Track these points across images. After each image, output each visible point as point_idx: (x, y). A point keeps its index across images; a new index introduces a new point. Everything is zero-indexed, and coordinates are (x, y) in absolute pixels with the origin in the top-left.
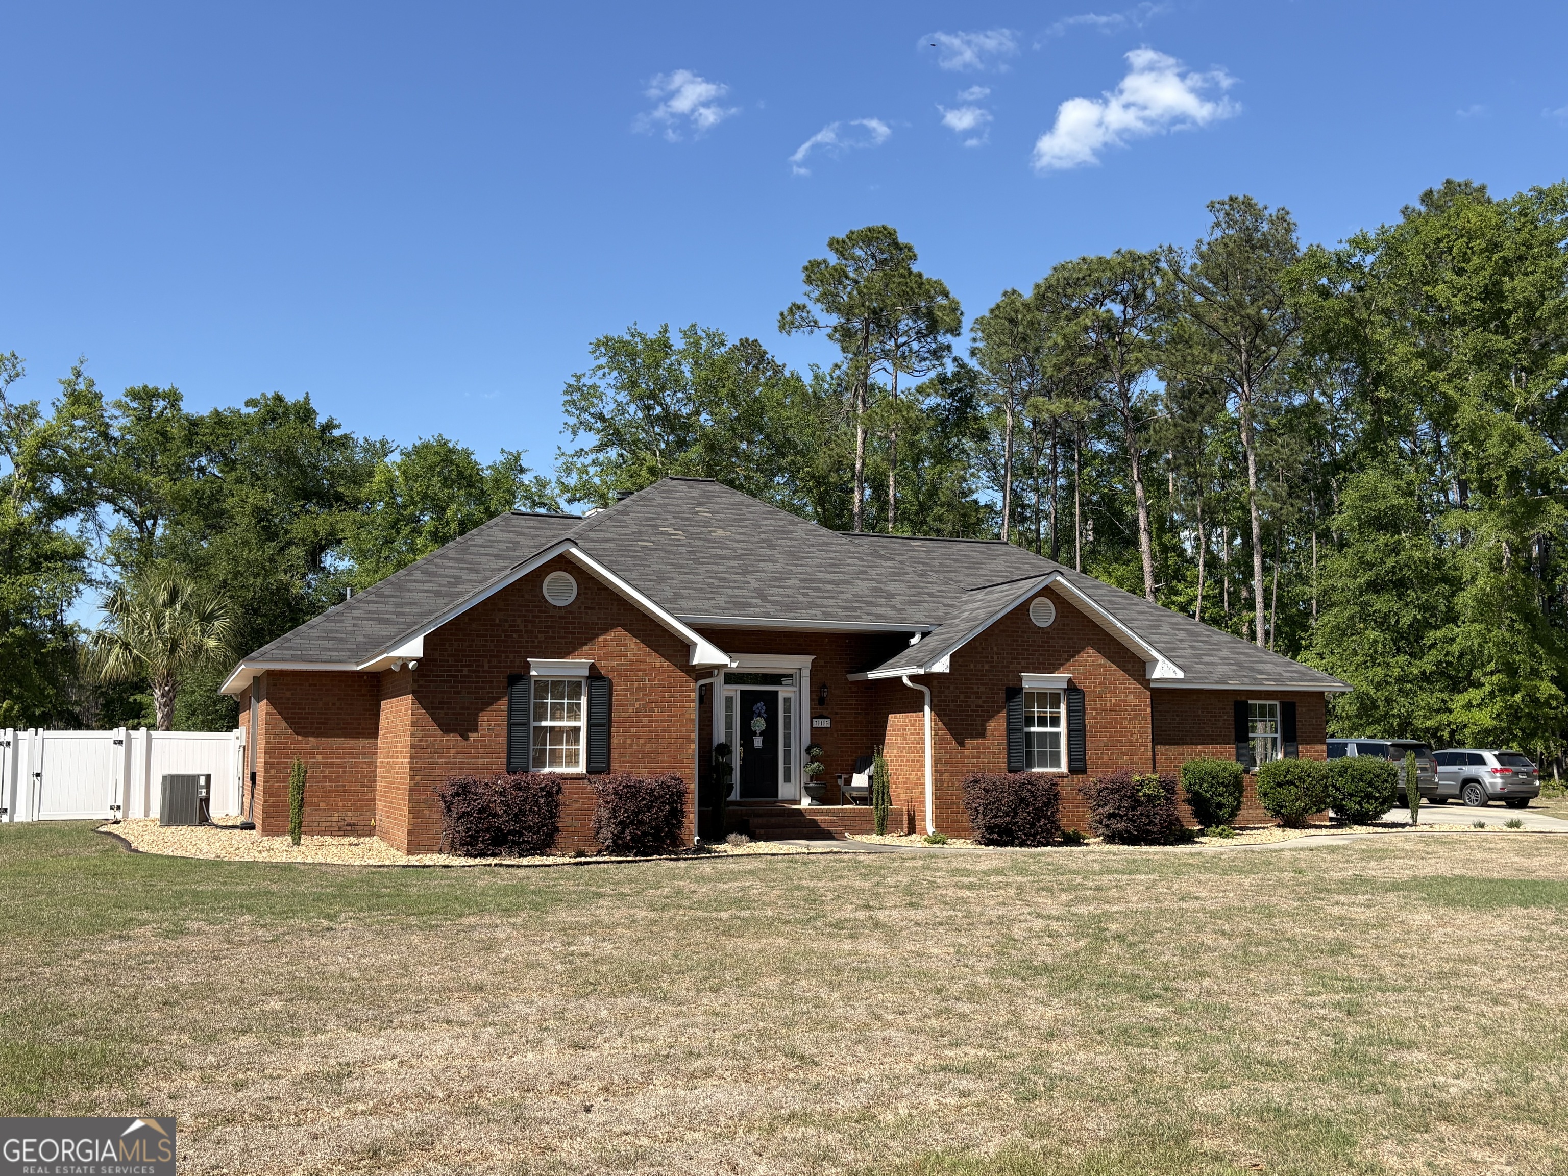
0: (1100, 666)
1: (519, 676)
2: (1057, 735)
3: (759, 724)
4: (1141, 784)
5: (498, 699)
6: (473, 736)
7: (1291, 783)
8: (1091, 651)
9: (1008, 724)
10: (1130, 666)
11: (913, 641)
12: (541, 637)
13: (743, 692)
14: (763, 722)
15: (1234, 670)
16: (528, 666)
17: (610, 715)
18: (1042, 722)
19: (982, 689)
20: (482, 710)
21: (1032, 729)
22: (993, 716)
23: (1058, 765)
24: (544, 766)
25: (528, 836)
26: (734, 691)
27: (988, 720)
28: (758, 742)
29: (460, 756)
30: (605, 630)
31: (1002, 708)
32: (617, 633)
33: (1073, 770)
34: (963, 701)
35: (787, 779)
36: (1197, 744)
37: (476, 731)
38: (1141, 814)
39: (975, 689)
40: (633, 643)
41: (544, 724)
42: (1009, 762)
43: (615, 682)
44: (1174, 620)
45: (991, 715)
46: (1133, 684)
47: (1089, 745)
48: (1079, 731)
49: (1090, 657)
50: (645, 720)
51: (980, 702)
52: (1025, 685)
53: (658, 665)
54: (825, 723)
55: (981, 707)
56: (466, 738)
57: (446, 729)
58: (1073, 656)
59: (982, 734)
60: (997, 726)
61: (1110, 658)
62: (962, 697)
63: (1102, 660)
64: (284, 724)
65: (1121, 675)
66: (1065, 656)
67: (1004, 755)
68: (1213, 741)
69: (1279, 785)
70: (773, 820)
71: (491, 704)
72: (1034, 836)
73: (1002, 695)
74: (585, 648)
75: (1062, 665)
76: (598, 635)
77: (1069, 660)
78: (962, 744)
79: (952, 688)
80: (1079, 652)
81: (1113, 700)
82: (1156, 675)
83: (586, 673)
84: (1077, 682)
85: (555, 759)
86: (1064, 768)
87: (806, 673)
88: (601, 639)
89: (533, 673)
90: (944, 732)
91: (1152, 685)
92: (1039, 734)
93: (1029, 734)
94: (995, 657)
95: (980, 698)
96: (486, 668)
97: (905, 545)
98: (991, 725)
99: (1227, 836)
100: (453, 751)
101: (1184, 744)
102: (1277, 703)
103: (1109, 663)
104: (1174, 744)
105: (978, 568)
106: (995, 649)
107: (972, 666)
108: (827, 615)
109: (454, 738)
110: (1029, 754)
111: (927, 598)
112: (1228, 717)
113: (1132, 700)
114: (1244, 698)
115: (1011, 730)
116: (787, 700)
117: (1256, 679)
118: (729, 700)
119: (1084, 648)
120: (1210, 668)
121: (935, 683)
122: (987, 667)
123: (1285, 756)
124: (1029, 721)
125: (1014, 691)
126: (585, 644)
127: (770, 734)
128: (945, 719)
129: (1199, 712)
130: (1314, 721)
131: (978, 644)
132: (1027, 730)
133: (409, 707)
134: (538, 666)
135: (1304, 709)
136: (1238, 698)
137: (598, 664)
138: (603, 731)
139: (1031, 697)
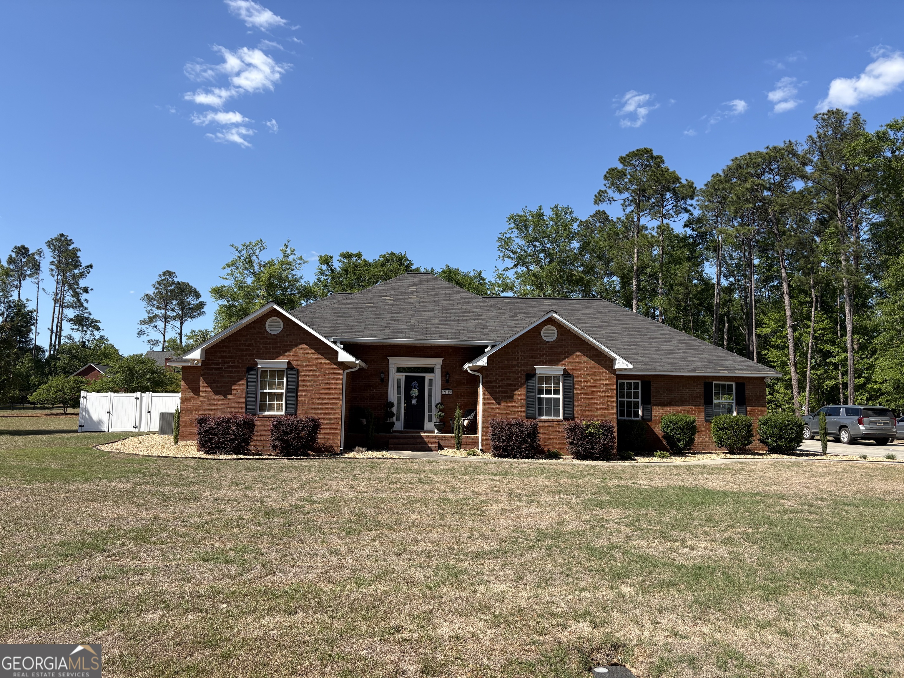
0: (584, 362)
1: (252, 367)
2: (559, 399)
3: (415, 392)
4: (588, 426)
5: (242, 379)
6: (229, 396)
7: (726, 428)
8: (578, 354)
9: (527, 393)
10: (603, 362)
11: (486, 350)
12: (264, 349)
13: (406, 377)
14: (417, 391)
15: (705, 365)
16: (256, 363)
17: (297, 387)
18: (549, 392)
19: (512, 374)
20: (234, 384)
21: (542, 396)
22: (518, 389)
23: (559, 415)
24: (265, 411)
25: (229, 445)
26: (402, 376)
27: (514, 391)
28: (414, 402)
29: (223, 406)
30: (297, 345)
31: (523, 385)
32: (303, 347)
33: (565, 418)
34: (500, 381)
35: (430, 420)
37: (231, 394)
38: (587, 443)
39: (508, 375)
40: (311, 351)
41: (265, 391)
42: (527, 413)
43: (300, 371)
44: (682, 338)
45: (516, 388)
46: (605, 372)
47: (576, 405)
48: (570, 397)
49: (578, 357)
50: (316, 390)
51: (510, 381)
52: (537, 372)
53: (323, 362)
54: (449, 392)
55: (511, 384)
56: (226, 397)
57: (217, 393)
58: (568, 357)
59: (511, 398)
60: (520, 394)
61: (590, 358)
62: (500, 379)
63: (585, 358)
64: (189, 390)
65: (597, 367)
66: (563, 356)
67: (524, 409)
68: (689, 404)
69: (721, 429)
70: (402, 440)
71: (238, 381)
72: (521, 453)
73: (524, 378)
74: (286, 354)
75: (561, 361)
76: (293, 348)
77: (564, 359)
78: (499, 403)
79: (494, 374)
80: (571, 355)
81: (592, 381)
82: (616, 367)
83: (285, 366)
84: (569, 370)
85: (271, 408)
86: (561, 417)
87: (439, 367)
88: (294, 350)
89: (259, 366)
90: (489, 397)
91: (617, 373)
92: (546, 398)
93: (540, 399)
94: (520, 358)
95: (510, 379)
96: (236, 364)
97: (540, 302)
98: (517, 393)
99: (663, 457)
100: (219, 403)
102: (734, 383)
103: (590, 360)
105: (575, 313)
106: (520, 353)
107: (506, 362)
108: (441, 337)
109: (220, 397)
110: (540, 409)
111: (506, 328)
112: (700, 390)
113: (604, 381)
114: (710, 381)
115: (529, 397)
116: (431, 381)
117: (715, 369)
118: (399, 381)
119: (574, 353)
120: (689, 364)
121: (484, 371)
122: (515, 363)
123: (738, 413)
124: (541, 392)
125: (531, 375)
126: (286, 352)
127: (421, 398)
128: (490, 390)
129: (681, 388)
130: (758, 393)
131: (510, 351)
132: (539, 396)
133: (201, 382)
134: (261, 363)
135: (751, 387)
136: (707, 381)
137: (292, 362)
138: (294, 394)
139: (542, 379)
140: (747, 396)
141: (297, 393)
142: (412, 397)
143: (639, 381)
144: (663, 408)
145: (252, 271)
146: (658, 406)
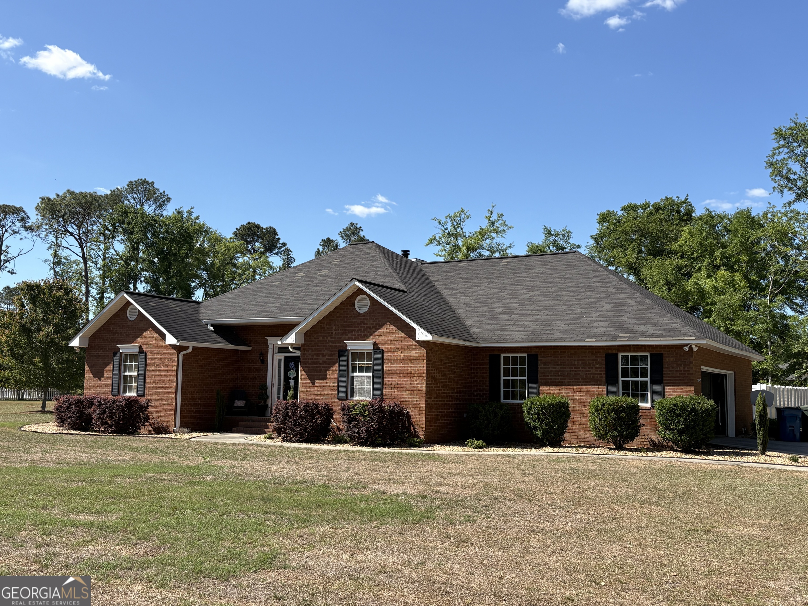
0: (394, 334)
1: (116, 352)
5: (110, 363)
6: (102, 379)
8: (388, 325)
9: (339, 371)
10: (413, 333)
12: (125, 335)
13: (285, 358)
14: (293, 373)
16: (119, 348)
17: (145, 369)
18: (361, 370)
19: (326, 351)
20: (105, 368)
21: (355, 374)
24: (126, 393)
26: (281, 356)
27: (328, 370)
28: (292, 383)
29: (98, 387)
30: (146, 330)
31: (336, 362)
32: (151, 331)
33: (374, 399)
34: (316, 359)
36: (573, 385)
37: (103, 377)
39: (323, 352)
40: (156, 335)
41: (127, 373)
42: (339, 394)
43: (148, 354)
45: (330, 366)
46: (414, 345)
47: (385, 384)
48: (379, 375)
49: (389, 328)
50: (158, 372)
51: (324, 359)
52: (350, 348)
53: (164, 345)
55: (325, 362)
56: (100, 380)
57: (95, 376)
58: (378, 329)
59: (324, 377)
60: (332, 373)
61: (400, 329)
62: (315, 357)
63: (394, 330)
65: (407, 339)
66: (373, 329)
67: (336, 390)
68: (586, 383)
71: (108, 365)
73: (336, 355)
74: (139, 339)
75: (371, 335)
76: (142, 334)
77: (375, 332)
78: (313, 383)
79: (310, 351)
80: (381, 326)
81: (402, 356)
82: (418, 338)
83: (138, 350)
84: (379, 345)
85: (129, 389)
86: (371, 398)
88: (144, 334)
89: (121, 351)
90: (305, 376)
92: (359, 377)
93: (353, 378)
94: (334, 332)
95: (325, 356)
96: (107, 349)
98: (330, 372)
100: (96, 385)
101: (562, 385)
102: (648, 354)
103: (400, 333)
104: (554, 385)
106: (334, 328)
107: (321, 338)
109: (97, 380)
110: (353, 390)
112: (601, 364)
113: (414, 355)
114: (614, 352)
115: (341, 376)
118: (280, 361)
119: (384, 324)
121: (302, 349)
122: (329, 338)
124: (354, 370)
125: (343, 351)
126: (138, 337)
128: (306, 369)
129: (576, 363)
130: (682, 368)
131: (325, 325)
132: (352, 375)
133: (86, 367)
134: (123, 348)
135: (672, 359)
136: (610, 352)
137: (142, 346)
138: (143, 376)
139: (354, 355)
140: (666, 371)
141: (145, 375)
142: (290, 379)
143: (525, 355)
144: (554, 388)
145: (454, 245)
146: (547, 385)
